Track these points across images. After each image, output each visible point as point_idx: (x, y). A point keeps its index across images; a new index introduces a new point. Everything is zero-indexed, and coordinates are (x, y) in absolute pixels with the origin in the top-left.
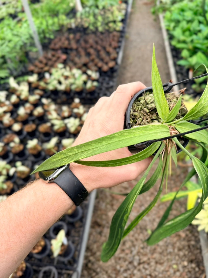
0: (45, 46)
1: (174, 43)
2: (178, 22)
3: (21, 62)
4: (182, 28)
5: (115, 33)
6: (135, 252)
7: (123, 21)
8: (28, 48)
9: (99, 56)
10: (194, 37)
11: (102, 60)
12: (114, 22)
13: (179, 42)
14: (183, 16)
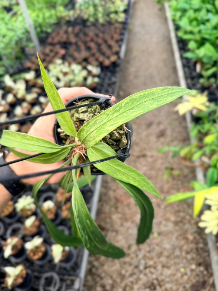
0: (43, 41)
1: (180, 34)
2: (184, 11)
3: (17, 58)
4: (189, 18)
5: (117, 25)
6: (141, 256)
7: (126, 11)
8: (24, 43)
9: (100, 50)
10: (202, 27)
11: (103, 54)
12: (116, 12)
13: (186, 32)
14: (190, 4)
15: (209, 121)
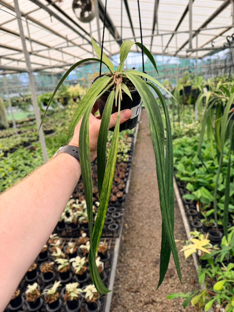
1: (178, 176)
2: (179, 156)
4: (184, 163)
5: (122, 164)
7: (129, 153)
10: (196, 171)
12: (122, 153)
13: (183, 175)
14: (184, 151)
15: (215, 265)
